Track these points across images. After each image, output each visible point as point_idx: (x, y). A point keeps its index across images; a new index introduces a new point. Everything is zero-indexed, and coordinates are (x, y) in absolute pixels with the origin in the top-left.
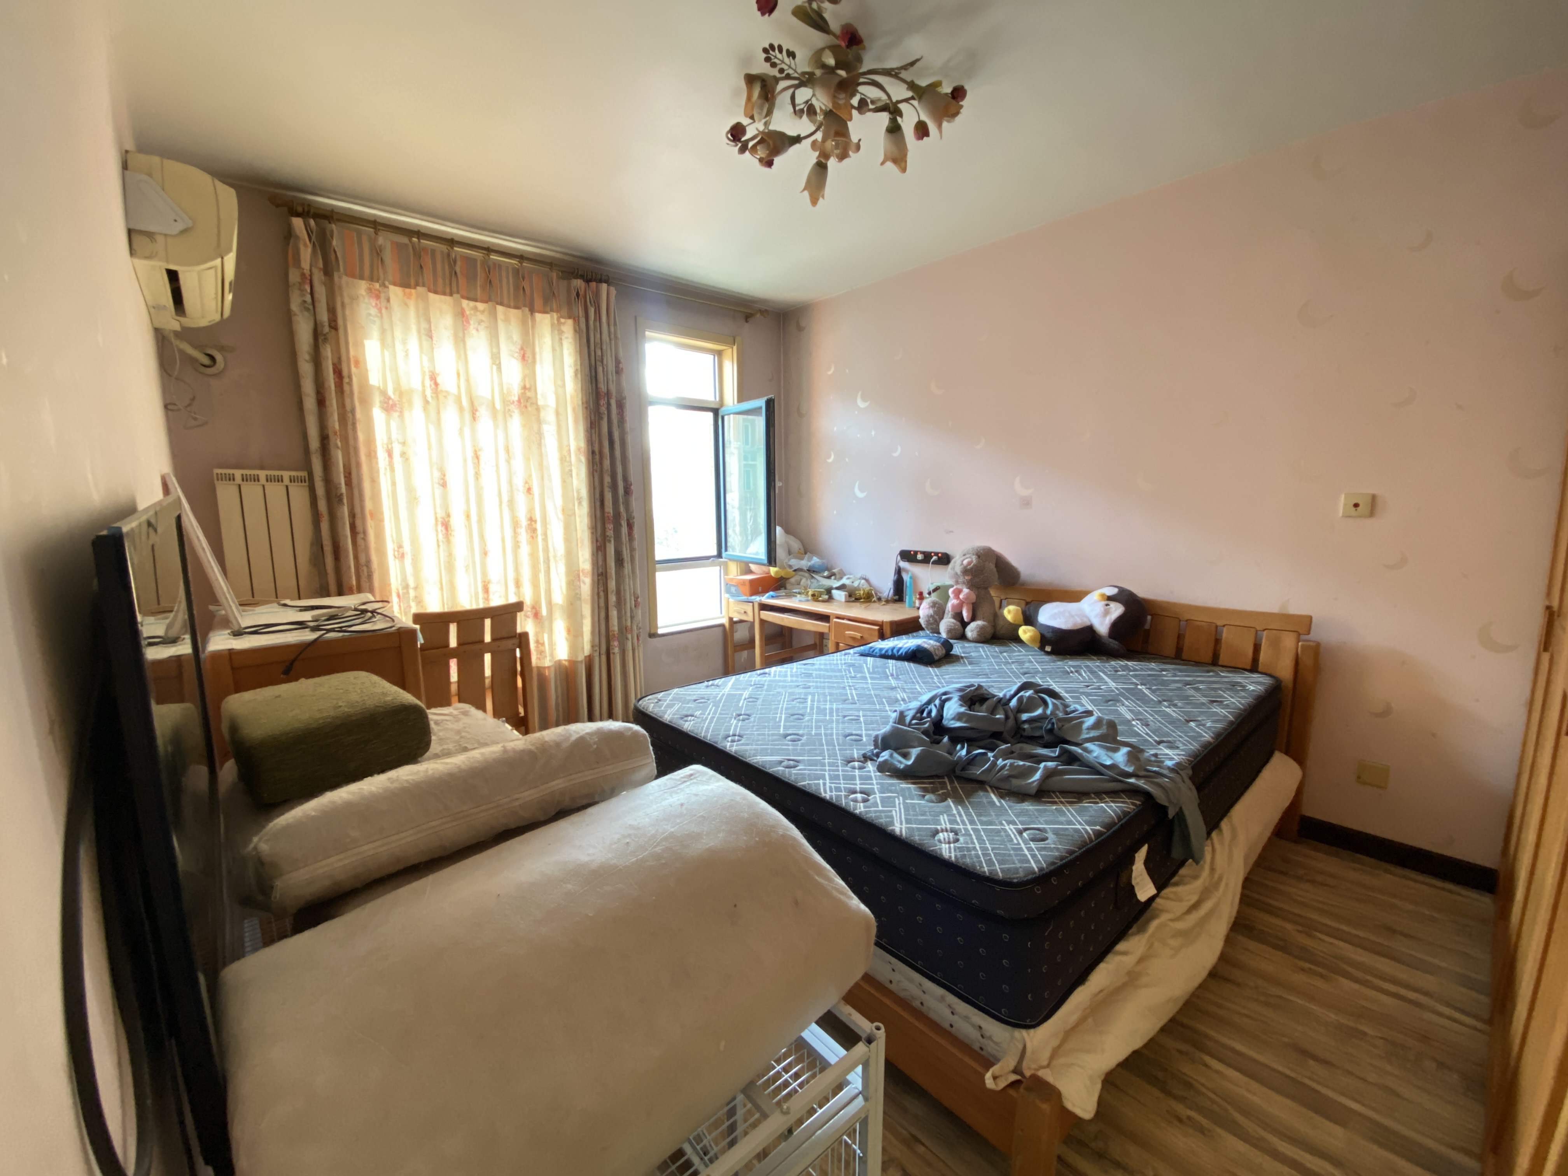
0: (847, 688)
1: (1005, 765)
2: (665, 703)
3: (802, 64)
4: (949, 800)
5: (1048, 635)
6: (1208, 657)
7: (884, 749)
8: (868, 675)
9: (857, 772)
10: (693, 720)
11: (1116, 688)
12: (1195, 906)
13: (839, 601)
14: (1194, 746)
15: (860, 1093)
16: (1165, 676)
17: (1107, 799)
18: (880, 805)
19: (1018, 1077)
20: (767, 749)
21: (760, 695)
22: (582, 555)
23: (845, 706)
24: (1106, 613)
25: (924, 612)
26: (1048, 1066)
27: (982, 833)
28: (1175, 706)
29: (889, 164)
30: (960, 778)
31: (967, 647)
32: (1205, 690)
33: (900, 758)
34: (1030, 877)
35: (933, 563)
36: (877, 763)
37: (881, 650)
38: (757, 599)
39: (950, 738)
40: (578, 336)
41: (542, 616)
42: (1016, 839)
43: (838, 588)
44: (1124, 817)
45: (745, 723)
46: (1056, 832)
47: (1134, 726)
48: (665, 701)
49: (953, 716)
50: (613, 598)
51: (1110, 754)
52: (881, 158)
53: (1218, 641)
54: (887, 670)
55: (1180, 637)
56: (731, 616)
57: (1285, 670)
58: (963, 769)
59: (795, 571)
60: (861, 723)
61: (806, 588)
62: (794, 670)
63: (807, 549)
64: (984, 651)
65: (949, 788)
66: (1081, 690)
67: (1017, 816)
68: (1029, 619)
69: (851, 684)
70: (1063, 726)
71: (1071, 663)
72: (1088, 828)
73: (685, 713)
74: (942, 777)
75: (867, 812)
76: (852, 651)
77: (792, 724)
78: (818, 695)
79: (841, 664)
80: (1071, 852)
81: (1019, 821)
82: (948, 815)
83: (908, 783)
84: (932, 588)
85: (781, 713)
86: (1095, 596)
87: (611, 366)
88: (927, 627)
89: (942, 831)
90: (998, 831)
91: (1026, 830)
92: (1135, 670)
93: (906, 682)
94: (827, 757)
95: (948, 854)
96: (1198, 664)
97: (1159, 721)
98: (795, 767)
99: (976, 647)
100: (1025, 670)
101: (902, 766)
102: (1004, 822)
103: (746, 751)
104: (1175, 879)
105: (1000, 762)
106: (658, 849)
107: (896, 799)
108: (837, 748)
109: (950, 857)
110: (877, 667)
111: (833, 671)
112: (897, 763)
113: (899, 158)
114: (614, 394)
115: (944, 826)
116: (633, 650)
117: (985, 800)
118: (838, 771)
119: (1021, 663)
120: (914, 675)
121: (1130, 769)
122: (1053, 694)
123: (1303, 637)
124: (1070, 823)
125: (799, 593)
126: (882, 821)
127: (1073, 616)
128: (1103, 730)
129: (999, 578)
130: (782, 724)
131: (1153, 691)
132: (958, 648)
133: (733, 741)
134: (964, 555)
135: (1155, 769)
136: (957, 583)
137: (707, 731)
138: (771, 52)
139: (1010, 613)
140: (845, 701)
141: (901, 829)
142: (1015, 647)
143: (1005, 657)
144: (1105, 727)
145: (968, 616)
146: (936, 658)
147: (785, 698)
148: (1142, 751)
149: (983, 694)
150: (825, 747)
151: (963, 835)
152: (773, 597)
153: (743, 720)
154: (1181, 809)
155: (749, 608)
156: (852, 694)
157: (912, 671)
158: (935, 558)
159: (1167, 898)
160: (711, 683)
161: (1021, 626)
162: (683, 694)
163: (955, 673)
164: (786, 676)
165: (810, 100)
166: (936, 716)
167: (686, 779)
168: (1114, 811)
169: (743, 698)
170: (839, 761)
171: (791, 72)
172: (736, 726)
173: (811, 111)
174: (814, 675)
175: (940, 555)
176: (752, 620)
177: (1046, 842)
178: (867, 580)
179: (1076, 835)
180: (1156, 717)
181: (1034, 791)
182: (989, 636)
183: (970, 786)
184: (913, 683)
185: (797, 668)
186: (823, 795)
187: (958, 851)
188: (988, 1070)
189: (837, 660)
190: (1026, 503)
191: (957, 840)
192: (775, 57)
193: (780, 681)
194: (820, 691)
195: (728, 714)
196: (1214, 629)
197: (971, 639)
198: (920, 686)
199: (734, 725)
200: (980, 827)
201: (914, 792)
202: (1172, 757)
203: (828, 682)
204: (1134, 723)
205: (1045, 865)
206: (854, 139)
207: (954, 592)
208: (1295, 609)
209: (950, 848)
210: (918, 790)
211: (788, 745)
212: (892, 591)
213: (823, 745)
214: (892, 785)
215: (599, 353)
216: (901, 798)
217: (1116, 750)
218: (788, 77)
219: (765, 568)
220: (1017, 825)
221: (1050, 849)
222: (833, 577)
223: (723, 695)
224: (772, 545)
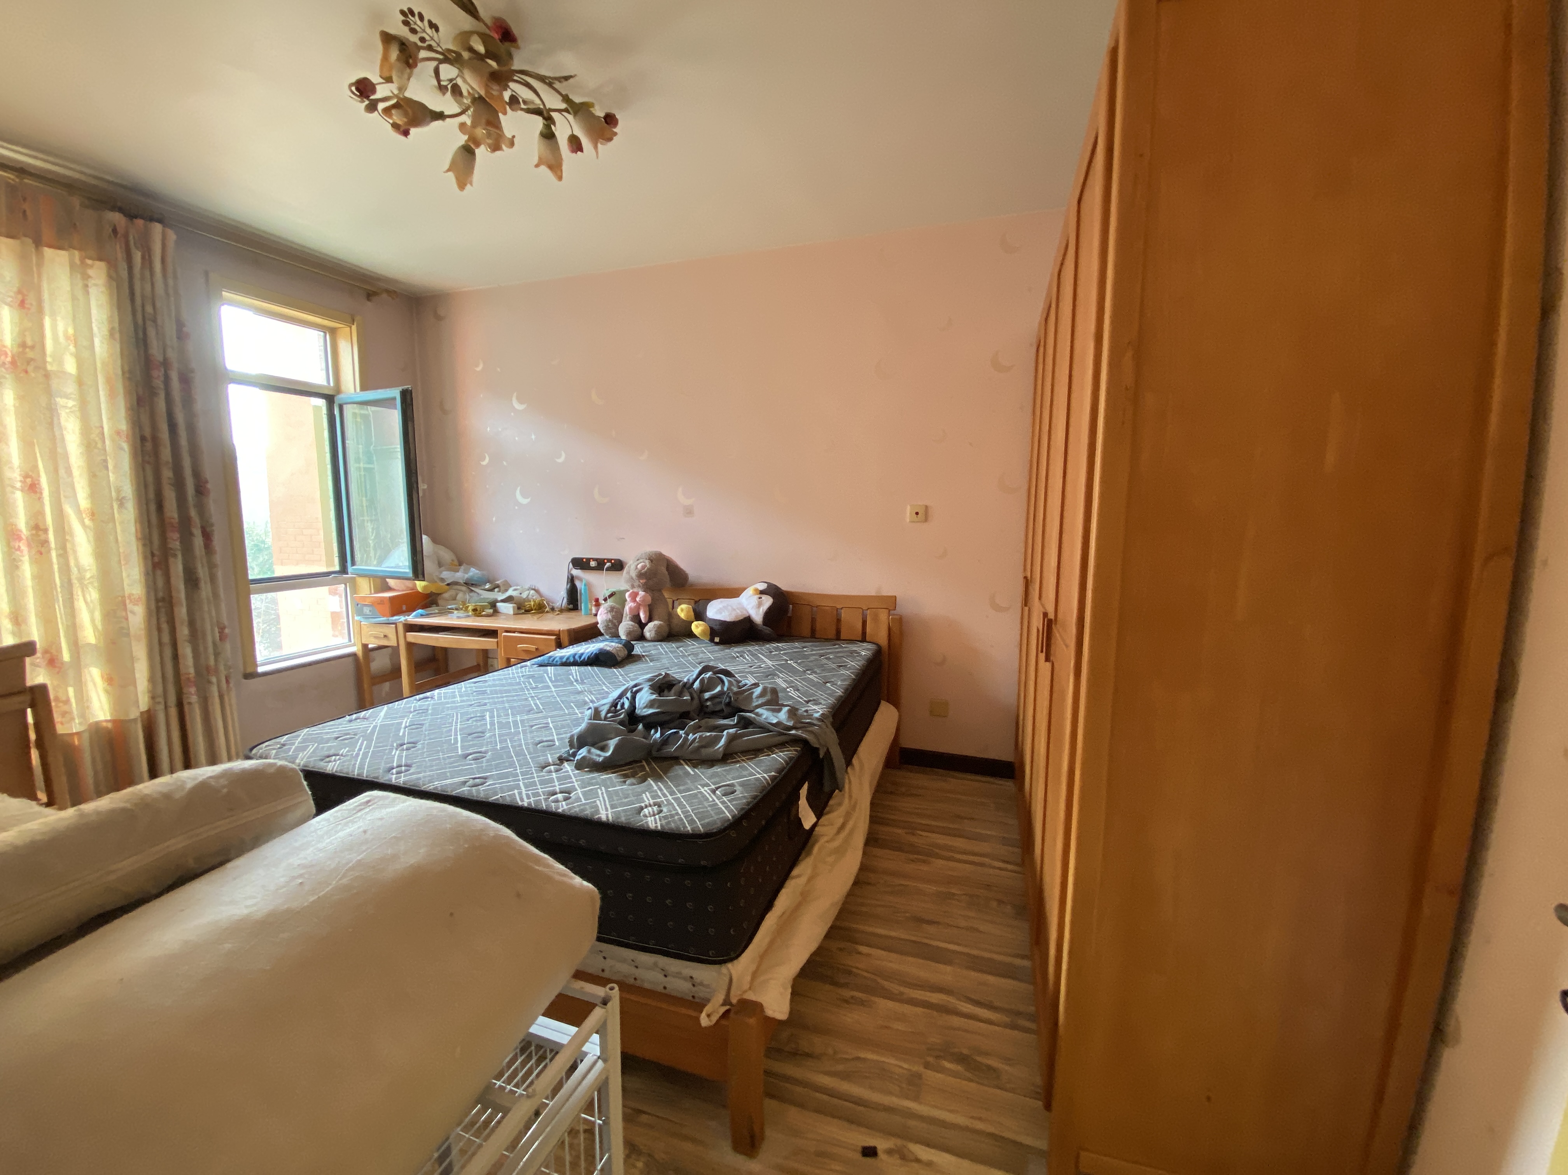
0: (530, 699)
1: (695, 739)
2: (294, 747)
3: (446, 40)
4: (649, 779)
5: (716, 627)
6: (832, 633)
7: (580, 748)
8: (550, 684)
9: (554, 775)
10: (339, 759)
11: (773, 665)
12: (843, 827)
13: (506, 615)
14: (831, 701)
15: (599, 1058)
16: (806, 651)
17: (777, 751)
18: (583, 799)
19: (727, 1007)
20: (445, 773)
21: (424, 720)
22: (128, 576)
23: (531, 716)
24: (760, 605)
25: (602, 617)
26: (750, 988)
27: (682, 800)
28: (815, 673)
29: (543, 169)
30: (656, 759)
31: (646, 647)
32: (833, 658)
33: (598, 752)
34: (726, 825)
35: (608, 569)
36: (575, 762)
37: (561, 658)
38: (402, 618)
39: (644, 726)
40: (114, 284)
41: (63, 663)
42: (711, 797)
43: (503, 601)
44: (790, 761)
45: (410, 752)
46: (742, 784)
47: (789, 692)
48: (294, 744)
49: (645, 705)
50: (183, 631)
51: (775, 714)
52: (536, 160)
53: (839, 621)
54: (571, 677)
55: (813, 620)
56: (364, 642)
57: (882, 638)
58: (659, 750)
59: (448, 585)
60: (551, 729)
61: (464, 603)
62: (464, 689)
63: (461, 561)
64: (663, 648)
65: (648, 769)
66: (746, 670)
67: (709, 778)
68: (699, 615)
69: (533, 695)
70: (738, 698)
71: (736, 649)
72: (765, 775)
73: (327, 753)
74: (641, 762)
75: (570, 809)
76: (528, 663)
77: (471, 743)
78: (497, 711)
79: (519, 677)
80: (755, 797)
81: (712, 783)
82: (649, 793)
83: (608, 774)
84: (607, 594)
85: (456, 735)
86: (750, 591)
87: (170, 330)
88: (605, 632)
89: (646, 807)
90: (695, 795)
91: (717, 788)
92: (785, 650)
93: (592, 685)
94: (518, 768)
95: (654, 825)
96: (827, 640)
97: (806, 686)
98: (482, 784)
99: (654, 646)
100: (700, 660)
101: (601, 759)
102: (699, 786)
103: (419, 779)
104: (827, 809)
105: (691, 737)
106: (345, 881)
107: (599, 790)
108: (528, 757)
109: (656, 827)
110: (560, 675)
111: (511, 684)
112: (595, 757)
113: (555, 166)
114: (175, 365)
115: (647, 803)
116: (221, 697)
117: (680, 772)
118: (534, 778)
119: (696, 655)
120: (599, 677)
121: (791, 724)
122: (728, 673)
123: (892, 612)
124: (752, 774)
125: (457, 609)
126: (588, 812)
127: (734, 610)
128: (768, 697)
129: (671, 580)
130: (459, 745)
131: (799, 664)
132: (638, 648)
133: (398, 773)
134: (638, 560)
135: (807, 721)
136: (633, 587)
137: (361, 767)
138: (410, 16)
139: (683, 611)
140: (529, 711)
141: (607, 815)
142: (689, 642)
143: (681, 652)
144: (769, 694)
145: (645, 617)
146: (619, 659)
147: (457, 719)
148: (797, 710)
149: (669, 681)
150: (515, 759)
151: (666, 805)
152: (422, 615)
153: (407, 749)
154: (828, 749)
155: (390, 631)
156: (536, 704)
157: (597, 675)
158: (608, 564)
159: (824, 825)
160: (354, 716)
161: (693, 622)
162: (317, 734)
163: (639, 670)
164: (454, 697)
165: (455, 79)
166: (629, 707)
167: (363, 807)
168: (783, 759)
169: (403, 726)
170: (533, 769)
171: (433, 44)
172: (400, 757)
173: (456, 91)
174: (488, 692)
175: (613, 561)
176: (395, 645)
177: (735, 794)
178: (537, 591)
179: (757, 783)
180: (804, 683)
181: (720, 756)
182: (665, 634)
183: (665, 763)
184: (600, 685)
185: (465, 688)
186: (520, 803)
187: (663, 819)
188: (701, 1012)
189: (513, 673)
190: (689, 512)
191: (660, 812)
192: (415, 23)
193: (448, 703)
194: (498, 706)
195: (387, 746)
196: (835, 612)
197: (650, 639)
198: (607, 687)
199: (397, 756)
200: (679, 795)
201: (615, 780)
202: (818, 711)
203: (506, 696)
204: (788, 690)
205: (736, 812)
206: (508, 134)
207: (630, 596)
208: (887, 592)
209: (655, 819)
210: (619, 777)
211: (471, 764)
212: (565, 600)
213: (512, 757)
214: (593, 778)
215: (149, 309)
216: (603, 788)
217: (779, 711)
218: (430, 48)
219: (409, 584)
220: (710, 786)
221: (739, 798)
222: (496, 590)
223: (375, 727)
224: (419, 557)
